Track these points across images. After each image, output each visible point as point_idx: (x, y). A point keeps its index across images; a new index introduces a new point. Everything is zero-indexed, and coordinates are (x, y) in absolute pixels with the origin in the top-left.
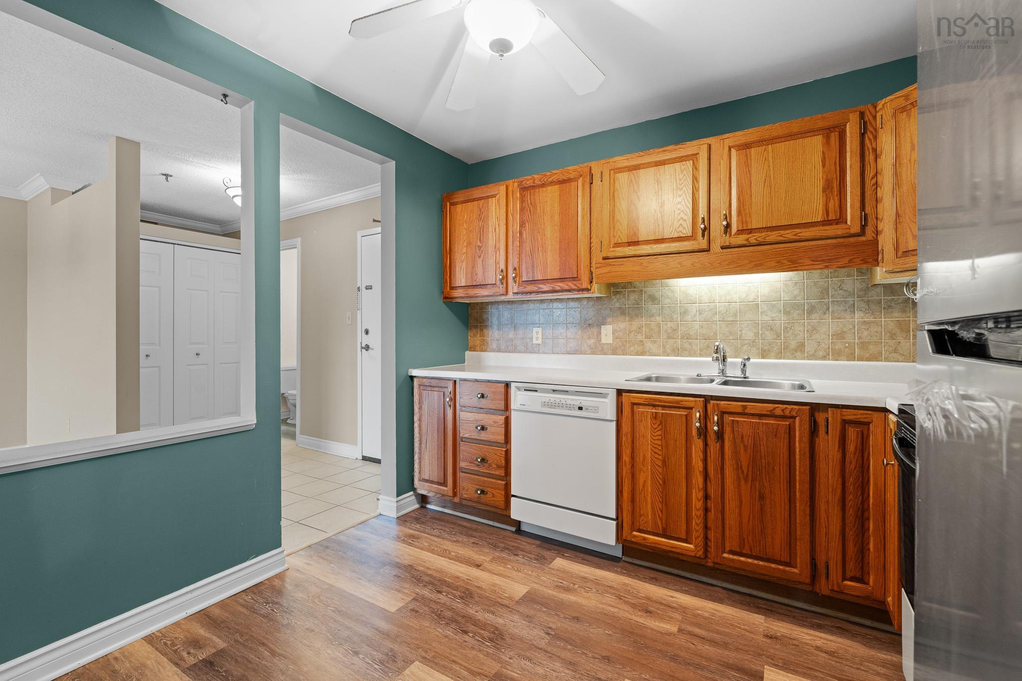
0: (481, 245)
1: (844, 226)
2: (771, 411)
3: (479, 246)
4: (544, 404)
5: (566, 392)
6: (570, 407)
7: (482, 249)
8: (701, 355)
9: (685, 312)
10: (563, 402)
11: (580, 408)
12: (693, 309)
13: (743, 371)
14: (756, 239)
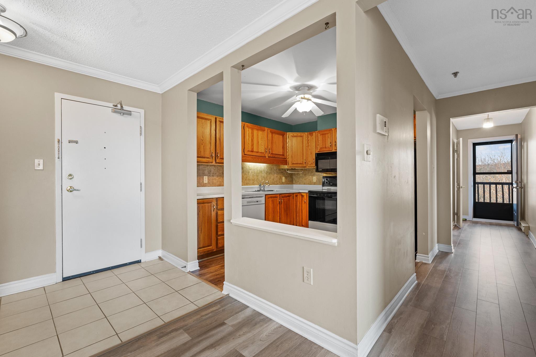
0: (203, 139)
1: (284, 156)
2: (288, 195)
3: (202, 140)
4: (248, 202)
5: (252, 197)
6: (255, 202)
7: (203, 141)
8: (252, 185)
9: (249, 172)
10: (253, 200)
11: (257, 202)
12: (250, 171)
13: (264, 188)
14: (273, 156)
